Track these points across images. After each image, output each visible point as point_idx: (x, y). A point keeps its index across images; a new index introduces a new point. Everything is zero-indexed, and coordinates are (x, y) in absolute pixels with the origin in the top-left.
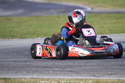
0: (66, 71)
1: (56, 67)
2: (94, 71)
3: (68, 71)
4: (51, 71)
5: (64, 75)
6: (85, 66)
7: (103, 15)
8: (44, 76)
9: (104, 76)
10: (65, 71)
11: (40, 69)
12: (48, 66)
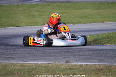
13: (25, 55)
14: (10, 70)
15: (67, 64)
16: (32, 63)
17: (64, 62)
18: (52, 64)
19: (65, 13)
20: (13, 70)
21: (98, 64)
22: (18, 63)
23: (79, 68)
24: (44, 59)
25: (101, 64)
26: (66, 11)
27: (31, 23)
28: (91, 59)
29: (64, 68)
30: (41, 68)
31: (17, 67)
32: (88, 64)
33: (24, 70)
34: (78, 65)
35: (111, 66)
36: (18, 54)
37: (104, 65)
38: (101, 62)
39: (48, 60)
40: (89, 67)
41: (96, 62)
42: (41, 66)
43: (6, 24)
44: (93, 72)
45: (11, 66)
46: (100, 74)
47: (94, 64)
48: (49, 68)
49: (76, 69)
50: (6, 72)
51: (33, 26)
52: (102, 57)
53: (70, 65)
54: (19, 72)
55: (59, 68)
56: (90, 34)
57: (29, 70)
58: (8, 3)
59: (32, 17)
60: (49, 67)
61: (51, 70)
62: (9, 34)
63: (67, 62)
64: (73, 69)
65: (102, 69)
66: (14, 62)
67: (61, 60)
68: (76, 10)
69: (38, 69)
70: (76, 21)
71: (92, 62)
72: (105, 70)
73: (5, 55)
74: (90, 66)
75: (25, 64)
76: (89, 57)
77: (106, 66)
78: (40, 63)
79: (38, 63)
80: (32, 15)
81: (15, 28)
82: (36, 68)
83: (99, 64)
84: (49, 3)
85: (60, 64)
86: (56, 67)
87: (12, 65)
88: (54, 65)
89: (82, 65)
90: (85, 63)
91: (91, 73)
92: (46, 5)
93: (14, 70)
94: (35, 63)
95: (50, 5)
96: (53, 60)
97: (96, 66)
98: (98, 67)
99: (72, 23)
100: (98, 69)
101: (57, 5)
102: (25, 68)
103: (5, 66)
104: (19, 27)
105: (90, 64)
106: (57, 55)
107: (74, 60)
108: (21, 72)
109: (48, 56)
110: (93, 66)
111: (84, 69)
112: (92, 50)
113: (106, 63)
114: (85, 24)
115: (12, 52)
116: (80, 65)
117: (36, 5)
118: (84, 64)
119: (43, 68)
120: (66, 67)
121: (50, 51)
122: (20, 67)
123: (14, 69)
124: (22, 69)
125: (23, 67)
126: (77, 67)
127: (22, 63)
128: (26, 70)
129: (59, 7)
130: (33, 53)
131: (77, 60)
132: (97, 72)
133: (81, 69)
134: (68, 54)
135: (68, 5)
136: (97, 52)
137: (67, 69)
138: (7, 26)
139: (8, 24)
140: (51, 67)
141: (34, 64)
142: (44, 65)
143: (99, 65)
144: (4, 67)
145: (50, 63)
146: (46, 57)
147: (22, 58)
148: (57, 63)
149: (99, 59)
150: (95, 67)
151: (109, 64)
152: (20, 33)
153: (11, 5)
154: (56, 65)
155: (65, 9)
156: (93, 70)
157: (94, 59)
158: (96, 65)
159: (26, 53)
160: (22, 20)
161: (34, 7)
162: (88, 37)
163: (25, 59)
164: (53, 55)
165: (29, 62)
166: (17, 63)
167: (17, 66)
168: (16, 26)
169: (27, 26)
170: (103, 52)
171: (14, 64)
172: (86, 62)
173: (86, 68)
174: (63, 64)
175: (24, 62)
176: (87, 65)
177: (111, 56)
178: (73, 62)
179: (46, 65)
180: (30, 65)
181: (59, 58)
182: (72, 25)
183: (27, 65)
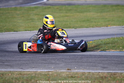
13: (24, 62)
14: (8, 79)
15: (68, 72)
16: (31, 71)
17: (66, 70)
18: (52, 71)
19: (66, 16)
20: (10, 79)
21: (101, 71)
22: (16, 71)
23: (82, 76)
24: (43, 66)
25: (105, 71)
26: (68, 14)
27: (30, 27)
28: (94, 66)
29: (65, 76)
30: (40, 76)
31: (15, 76)
32: (91, 71)
33: (23, 78)
34: (80, 73)
35: (115, 73)
36: (16, 61)
37: (108, 73)
38: (104, 69)
39: (48, 67)
40: (91, 75)
41: (99, 69)
42: (40, 74)
43: (3, 29)
44: (96, 81)
45: (9, 75)
46: (104, 82)
47: (97, 72)
48: (49, 77)
49: (78, 77)
50: (3, 81)
51: (32, 30)
52: (106, 64)
53: (71, 73)
54: (17, 80)
55: (60, 76)
56: (93, 39)
57: (28, 78)
58: (5, 6)
59: (31, 21)
60: (49, 75)
61: (51, 78)
62: (6, 39)
63: (68, 70)
64: (74, 77)
65: (105, 77)
66: (12, 70)
67: (62, 68)
68: (78, 14)
69: (37, 78)
70: (78, 26)
71: (95, 69)
72: (109, 78)
73: (2, 62)
74: (93, 74)
75: (24, 72)
76: (91, 64)
77: (110, 73)
78: (39, 71)
79: (37, 71)
80: (31, 19)
81: (13, 33)
82: (35, 77)
83: (103, 71)
84: (49, 6)
85: (61, 72)
86: (57, 75)
87: (10, 73)
88: (55, 73)
89: (85, 72)
90: (87, 70)
91: (94, 81)
92: (45, 8)
93: (12, 79)
94: (34, 70)
95: (50, 8)
96: (54, 67)
97: (100, 74)
98: (102, 75)
99: (73, 27)
100: (102, 77)
101: (57, 8)
102: (24, 77)
103: (3, 74)
104: (17, 31)
105: (93, 71)
106: (58, 62)
107: (76, 68)
108: (19, 81)
109: (49, 63)
110: (96, 74)
111: (87, 77)
112: (95, 56)
113: (111, 71)
114: (88, 28)
115: (10, 59)
116: (82, 73)
117: (35, 8)
118: (87, 72)
119: (42, 76)
120: (68, 76)
121: (51, 58)
122: (18, 76)
123: (11, 77)
124: (20, 78)
125: (21, 76)
126: (79, 75)
127: (20, 71)
128: (25, 78)
129: (60, 10)
130: (32, 60)
131: (79, 67)
132: (101, 81)
133: (83, 77)
134: (70, 61)
135: (70, 8)
136: (100, 59)
137: (69, 78)
138: (4, 31)
139: (5, 29)
140: (52, 75)
141: (33, 72)
142: (44, 73)
143: (103, 73)
144: (1, 75)
145: (50, 71)
146: (46, 65)
147: (20, 66)
148: (57, 71)
149: (103, 66)
150: (98, 75)
151: (113, 72)
152: (18, 39)
153: (8, 8)
154: (56, 73)
155: (66, 12)
156: (96, 79)
157: (97, 67)
158: (99, 72)
159: (24, 61)
160: (20, 24)
161: (33, 10)
162: (91, 42)
163: (24, 66)
164: (53, 62)
165: (28, 70)
166: (14, 71)
167: (15, 74)
168: (14, 31)
169: (26, 30)
170: (107, 59)
171: (11, 72)
172: (89, 69)
173: (88, 76)
174: (64, 71)
175: (22, 70)
176: (89, 72)
177: (116, 63)
178: (75, 70)
179: (46, 73)
180: (29, 73)
181: (60, 65)
182: (74, 29)
183: (25, 73)
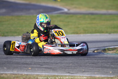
0: (44, 68)
1: (35, 64)
2: (69, 68)
3: (46, 68)
4: (30, 67)
5: (42, 71)
6: (61, 63)
7: (79, 16)
8: (23, 72)
9: (78, 72)
10: (42, 68)
11: (19, 65)
12: (27, 62)
182: (108, 34)
